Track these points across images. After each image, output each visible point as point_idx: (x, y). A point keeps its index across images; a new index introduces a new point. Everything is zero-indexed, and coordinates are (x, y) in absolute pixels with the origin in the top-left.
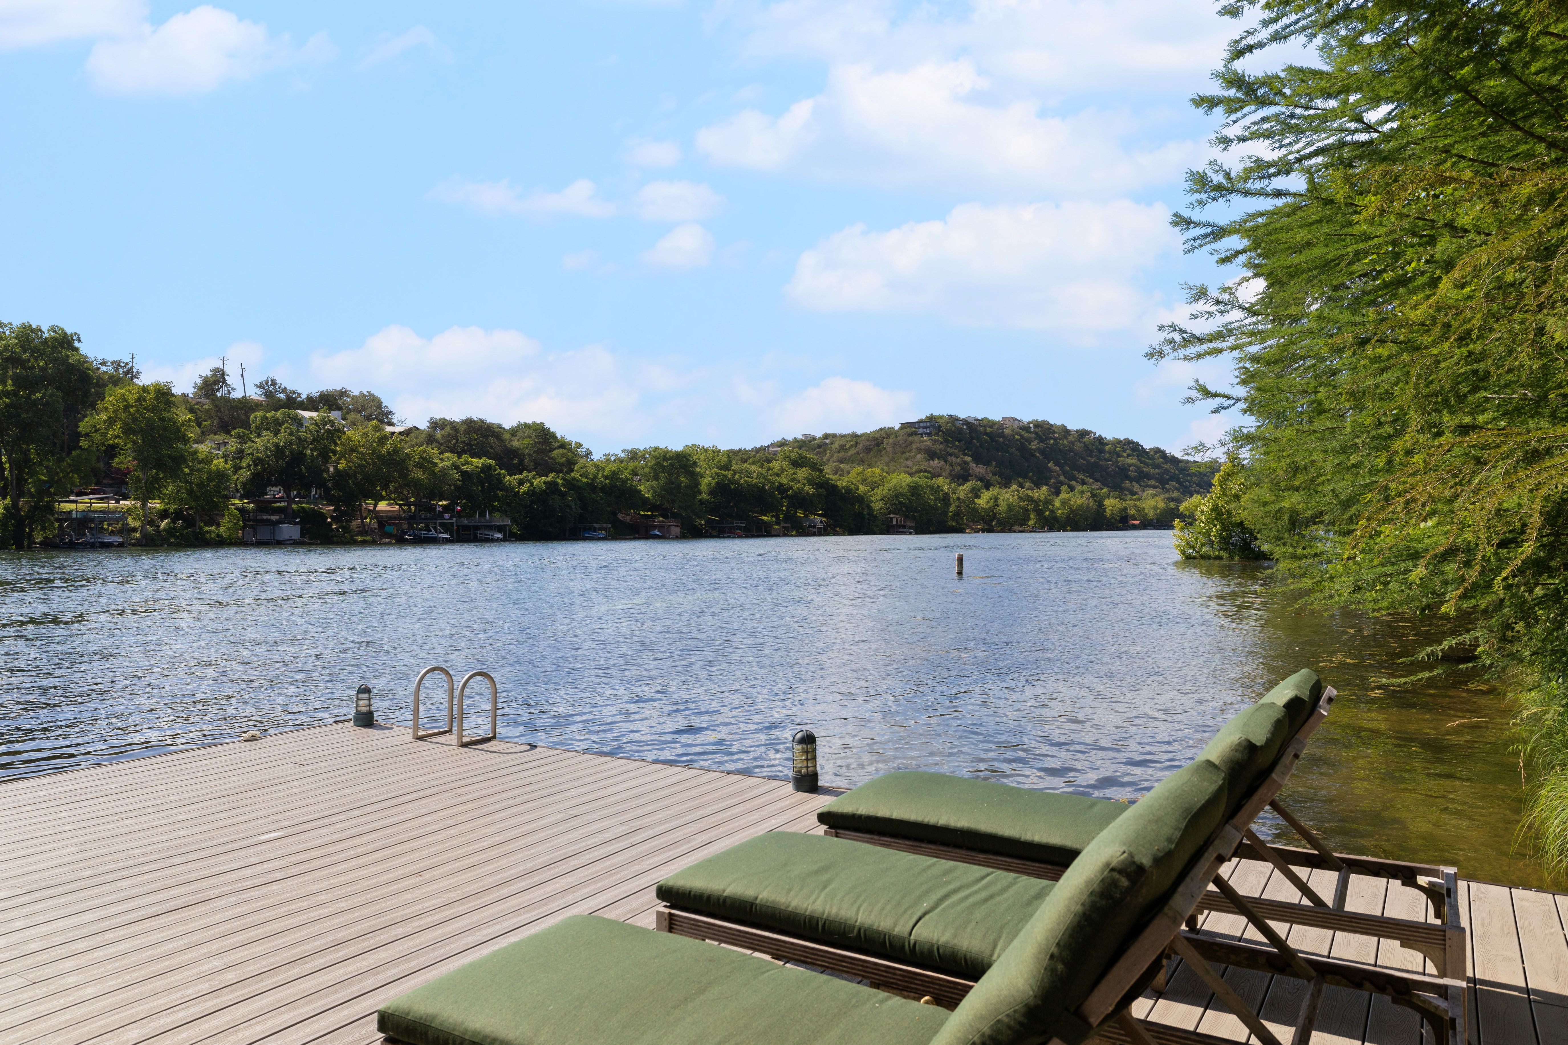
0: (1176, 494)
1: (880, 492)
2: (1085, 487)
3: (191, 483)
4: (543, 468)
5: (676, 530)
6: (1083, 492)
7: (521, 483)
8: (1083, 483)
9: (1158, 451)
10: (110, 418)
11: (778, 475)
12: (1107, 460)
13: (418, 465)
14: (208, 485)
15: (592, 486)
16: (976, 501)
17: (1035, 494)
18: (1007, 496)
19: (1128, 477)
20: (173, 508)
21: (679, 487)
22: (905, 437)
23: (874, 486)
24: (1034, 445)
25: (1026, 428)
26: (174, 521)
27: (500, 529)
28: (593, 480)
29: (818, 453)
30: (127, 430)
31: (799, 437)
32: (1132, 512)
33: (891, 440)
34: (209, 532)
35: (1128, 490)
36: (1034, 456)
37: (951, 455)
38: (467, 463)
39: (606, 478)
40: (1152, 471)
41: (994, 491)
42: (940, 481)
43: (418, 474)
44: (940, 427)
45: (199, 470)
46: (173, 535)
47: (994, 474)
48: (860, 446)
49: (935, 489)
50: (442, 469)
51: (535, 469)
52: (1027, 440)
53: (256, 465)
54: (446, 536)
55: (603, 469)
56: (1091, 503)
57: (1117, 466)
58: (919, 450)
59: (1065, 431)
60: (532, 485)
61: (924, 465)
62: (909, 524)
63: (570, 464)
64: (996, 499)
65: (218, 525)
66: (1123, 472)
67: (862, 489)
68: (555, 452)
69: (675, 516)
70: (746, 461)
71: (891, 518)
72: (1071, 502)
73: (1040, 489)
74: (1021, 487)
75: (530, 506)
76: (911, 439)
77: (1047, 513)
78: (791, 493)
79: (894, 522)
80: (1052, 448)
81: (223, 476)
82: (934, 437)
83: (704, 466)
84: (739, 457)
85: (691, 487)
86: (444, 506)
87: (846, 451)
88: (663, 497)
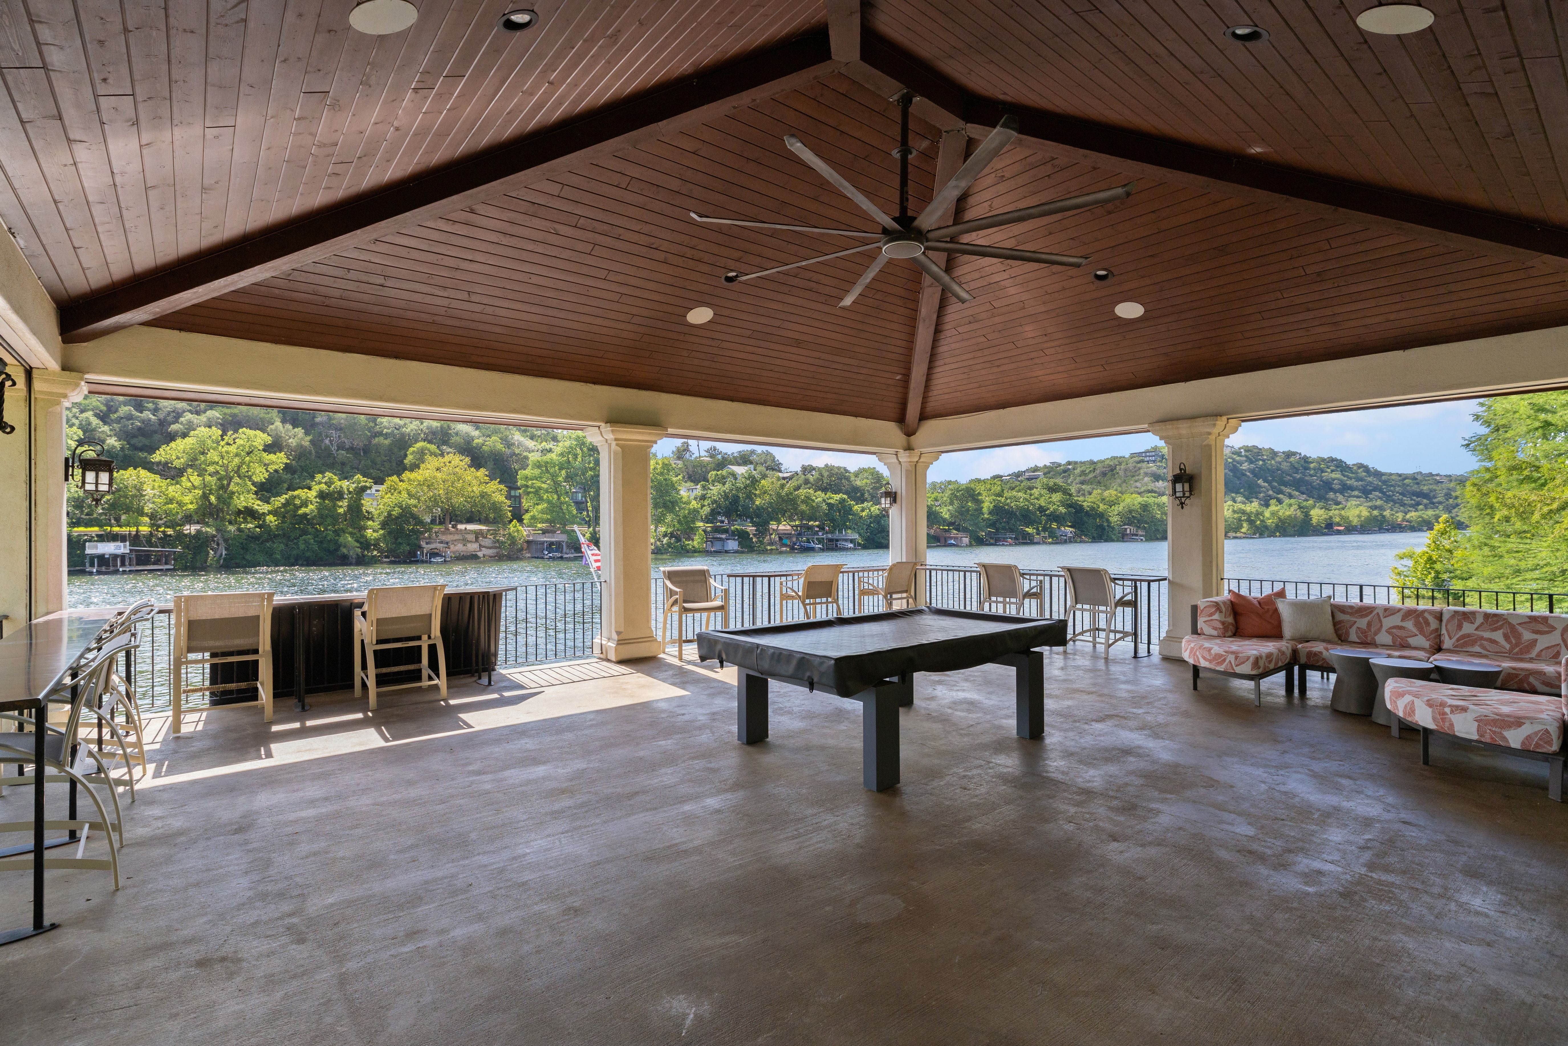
0: (1379, 503)
1: (1117, 509)
2: (1292, 501)
3: (679, 516)
5: (966, 540)
6: (1291, 505)
7: (863, 510)
8: (1291, 496)
9: (1361, 466)
11: (1037, 499)
12: (1311, 476)
13: (803, 502)
14: (688, 517)
17: (1248, 508)
19: (1332, 489)
20: (670, 530)
21: (968, 510)
22: (1135, 464)
23: (1112, 504)
24: (1245, 466)
25: (1238, 453)
26: (671, 538)
27: (852, 541)
29: (1064, 477)
31: (1048, 464)
32: (1337, 520)
33: (1122, 467)
34: (688, 545)
35: (1333, 500)
36: (1245, 475)
38: (831, 498)
40: (1356, 483)
42: (1165, 499)
43: (803, 507)
44: (1163, 455)
45: (683, 508)
46: (670, 547)
48: (1098, 472)
49: (1161, 506)
50: (817, 503)
51: (871, 500)
52: (1238, 462)
53: (713, 504)
54: (819, 546)
56: (1299, 513)
57: (1321, 481)
58: (1146, 474)
59: (1274, 454)
60: (870, 510)
61: (1151, 486)
62: (1140, 533)
65: (693, 540)
66: (1328, 486)
67: (1102, 507)
69: (965, 530)
70: (1013, 489)
71: (1126, 529)
72: (1280, 514)
73: (1251, 502)
74: (1235, 502)
75: (869, 526)
76: (1139, 465)
77: (1258, 522)
78: (1048, 512)
79: (1128, 531)
80: (1261, 468)
81: (696, 511)
82: (1158, 464)
83: (985, 494)
84: (1008, 486)
85: (976, 510)
86: (817, 526)
87: (1086, 475)
88: (956, 517)
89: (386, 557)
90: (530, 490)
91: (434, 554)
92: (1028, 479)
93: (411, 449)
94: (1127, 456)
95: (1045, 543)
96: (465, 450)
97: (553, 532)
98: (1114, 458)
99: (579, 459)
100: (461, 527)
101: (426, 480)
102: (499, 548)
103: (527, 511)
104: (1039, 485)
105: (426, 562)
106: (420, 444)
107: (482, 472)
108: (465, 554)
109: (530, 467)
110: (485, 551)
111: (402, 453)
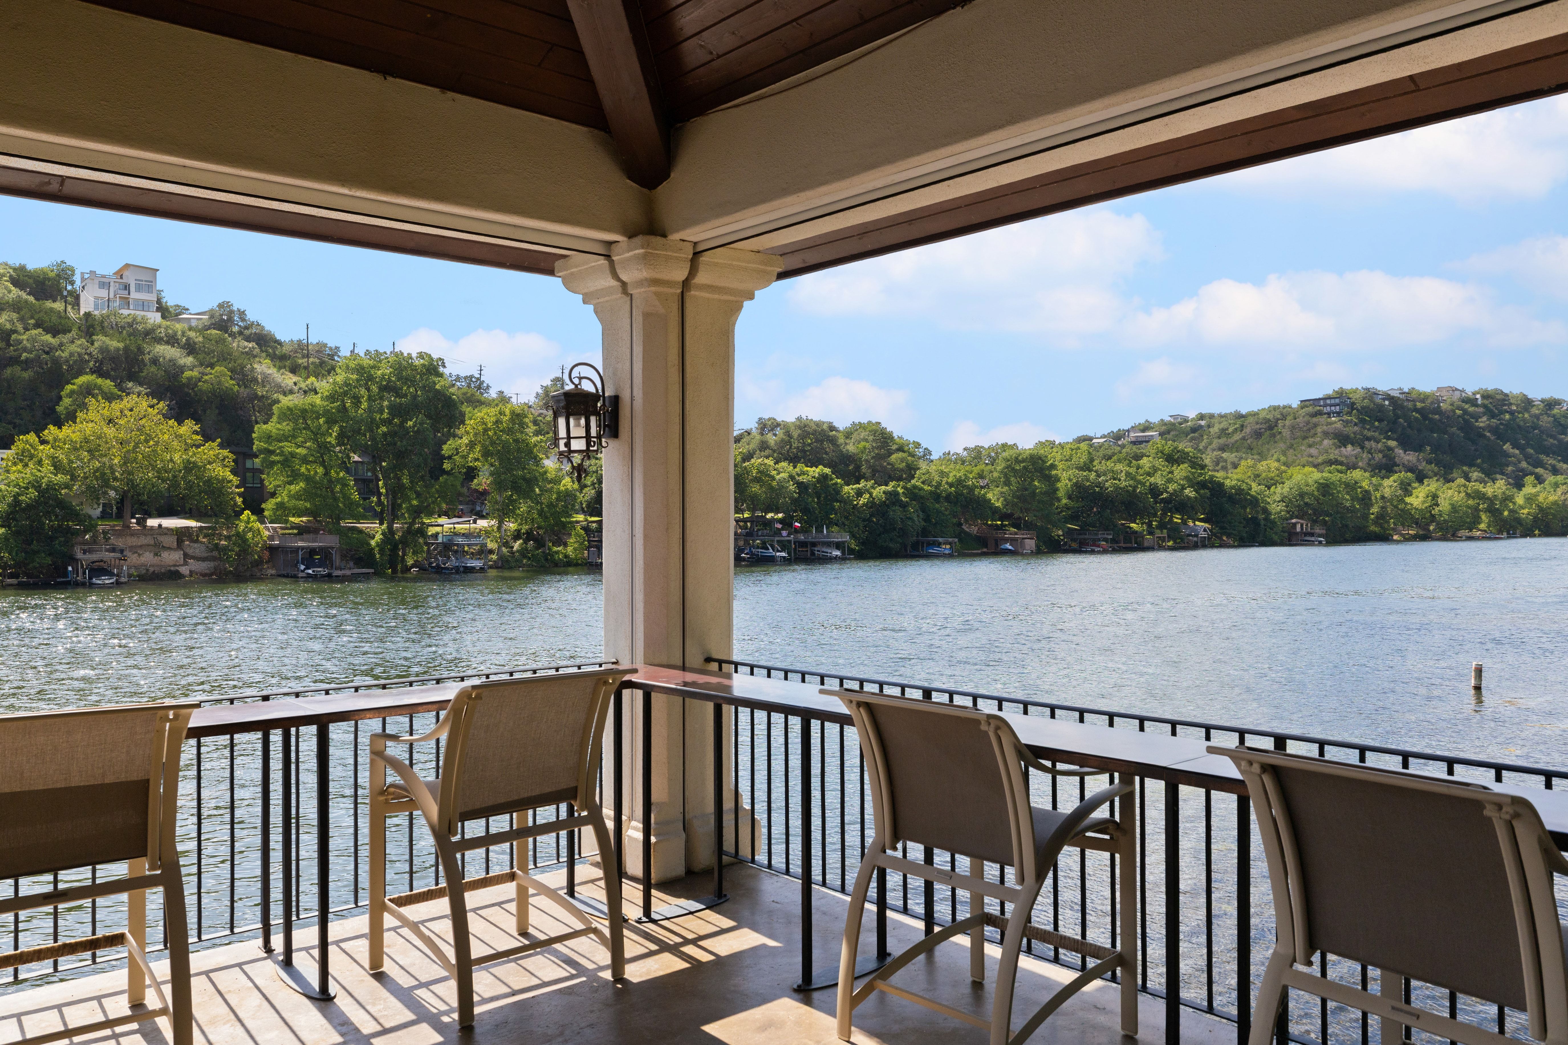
1: (1279, 491)
2: (1560, 478)
3: (541, 504)
4: (884, 475)
5: (1031, 544)
6: (1556, 485)
7: (859, 493)
8: (1555, 471)
10: (471, 441)
11: (1149, 474)
13: (757, 480)
14: (557, 506)
15: (936, 496)
16: (1408, 500)
17: (1489, 490)
18: (1450, 492)
20: (525, 528)
21: (1033, 494)
22: (1307, 418)
23: (1271, 483)
24: (1483, 422)
25: (1472, 401)
26: (526, 542)
27: (838, 546)
28: (937, 487)
29: (1192, 439)
30: (486, 454)
31: (1167, 419)
33: (1287, 423)
34: (557, 552)
36: (1482, 436)
37: (1369, 439)
38: (803, 473)
39: (951, 485)
41: (1432, 485)
42: (1357, 474)
43: (755, 488)
44: (1353, 404)
45: (549, 490)
46: (524, 556)
47: (1429, 462)
48: (1248, 430)
49: (1352, 487)
50: (780, 482)
51: (873, 477)
52: (1472, 415)
53: (600, 483)
54: (783, 554)
55: (947, 475)
58: (1326, 434)
59: (1528, 403)
60: (871, 494)
61: (1334, 454)
62: (1318, 530)
63: (911, 470)
64: (1435, 497)
65: (565, 545)
67: (1255, 488)
68: (894, 457)
69: (1029, 526)
70: (1110, 458)
71: (1295, 524)
72: (1541, 499)
73: (1494, 480)
74: (1468, 479)
75: (869, 520)
76: (1315, 420)
77: (1506, 513)
78: (1165, 495)
79: (1298, 527)
80: (1508, 425)
81: (568, 496)
82: (1346, 418)
83: (1060, 466)
84: (1101, 453)
85: (1045, 493)
86: (780, 521)
87: (1228, 435)
88: (1014, 505)
89: (11, 576)
90: (274, 458)
91: (99, 570)
92: (1134, 443)
93: (69, 387)
94: (1295, 404)
95: (1161, 548)
96: (168, 389)
97: (316, 531)
98: (1275, 408)
99: (364, 405)
100: (152, 522)
101: (86, 440)
102: (220, 559)
103: (273, 495)
104: (1149, 449)
105: (83, 585)
106: (82, 379)
107: (188, 427)
108: (157, 570)
109: (275, 418)
110: (194, 565)
111: (54, 394)
